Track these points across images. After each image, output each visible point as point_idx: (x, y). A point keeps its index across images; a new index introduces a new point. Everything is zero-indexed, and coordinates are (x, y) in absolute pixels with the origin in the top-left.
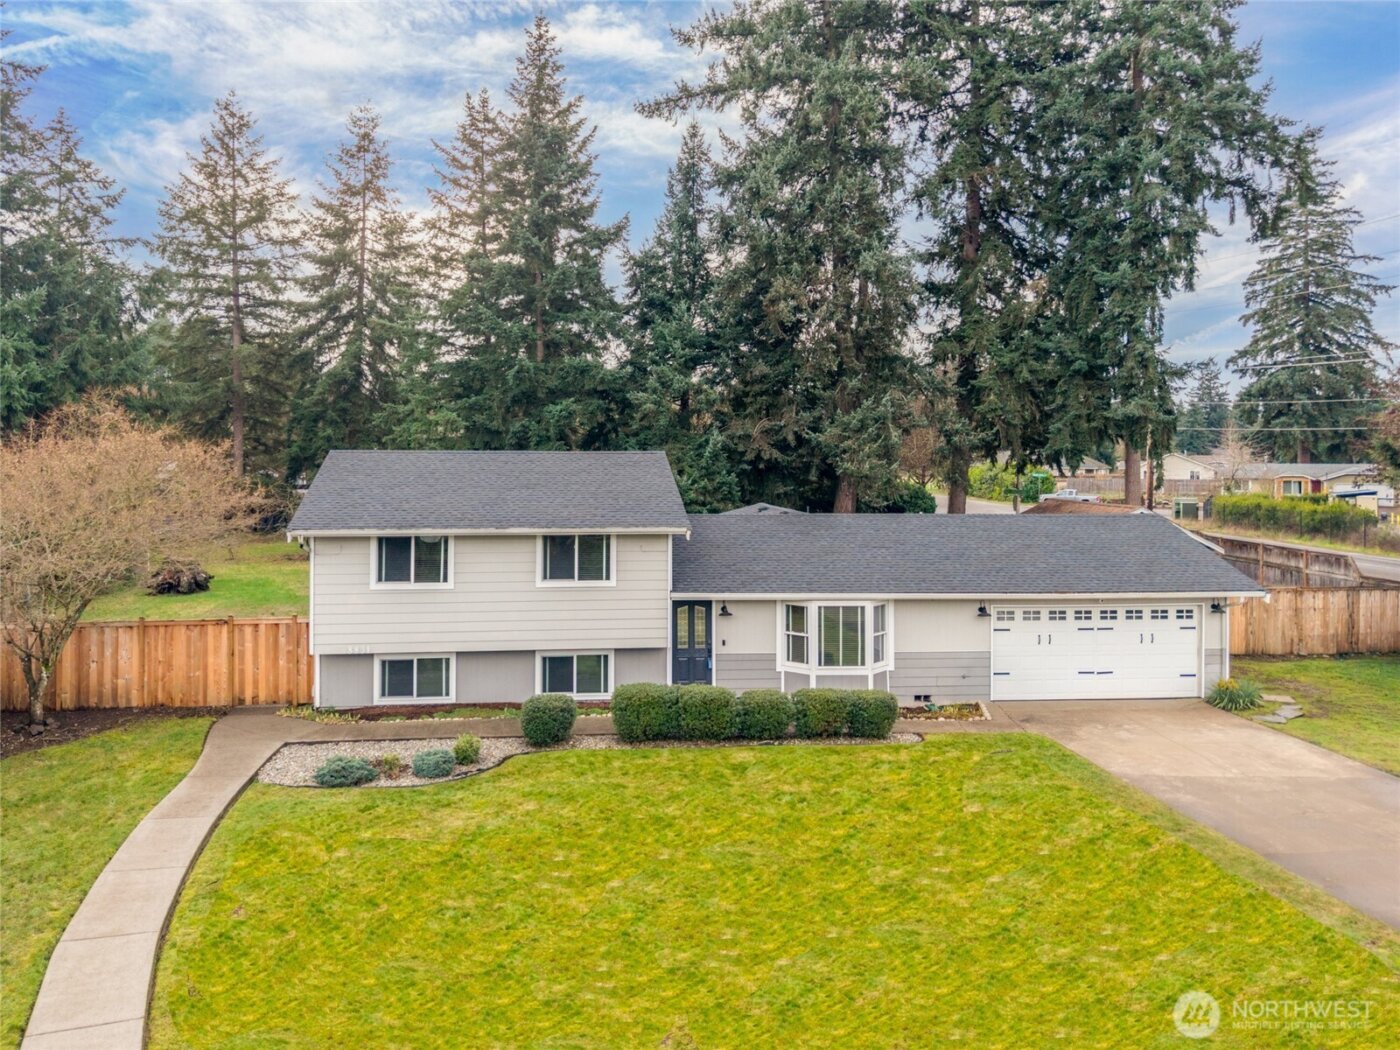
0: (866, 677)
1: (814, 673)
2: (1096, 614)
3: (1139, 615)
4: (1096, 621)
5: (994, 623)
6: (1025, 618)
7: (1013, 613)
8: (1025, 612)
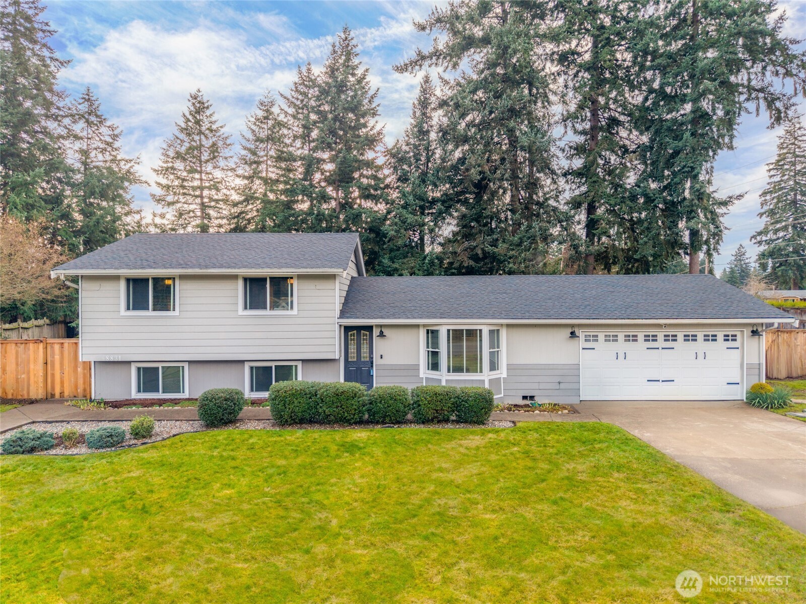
0: (484, 381)
1: (445, 379)
2: (661, 337)
3: (694, 338)
4: (661, 343)
5: (582, 343)
6: (606, 340)
7: (597, 336)
8: (606, 336)
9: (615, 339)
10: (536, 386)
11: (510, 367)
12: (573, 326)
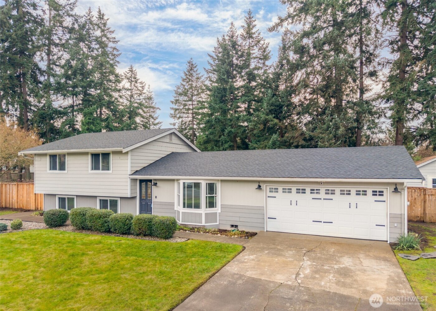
0: (201, 214)
1: (181, 211)
2: (323, 191)
3: (348, 192)
4: (322, 195)
6: (283, 192)
7: (277, 189)
8: (283, 189)
9: (290, 191)
10: (237, 219)
11: (223, 206)
12: (259, 182)
